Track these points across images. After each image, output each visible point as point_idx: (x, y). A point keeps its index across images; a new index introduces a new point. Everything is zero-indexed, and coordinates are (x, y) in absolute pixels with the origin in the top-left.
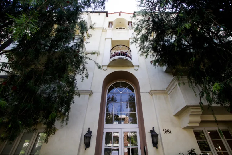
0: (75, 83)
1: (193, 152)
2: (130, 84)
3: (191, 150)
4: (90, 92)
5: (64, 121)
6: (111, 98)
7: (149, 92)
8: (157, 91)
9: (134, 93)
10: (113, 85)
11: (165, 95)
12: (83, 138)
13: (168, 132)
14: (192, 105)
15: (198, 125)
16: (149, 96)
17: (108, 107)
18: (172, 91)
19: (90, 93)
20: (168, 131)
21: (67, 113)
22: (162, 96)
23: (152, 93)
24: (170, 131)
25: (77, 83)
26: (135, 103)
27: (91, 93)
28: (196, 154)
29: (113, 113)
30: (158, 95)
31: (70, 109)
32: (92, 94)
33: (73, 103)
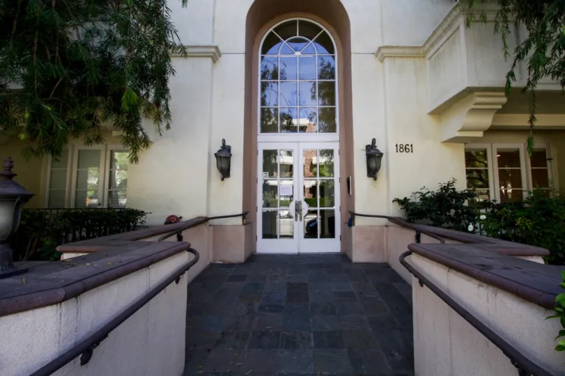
0: (165, 13)
1: (450, 187)
2: (325, 29)
3: (448, 184)
4: (213, 50)
5: (161, 121)
6: (271, 72)
7: (375, 50)
8: (397, 47)
9: (333, 57)
10: (275, 29)
11: (417, 60)
12: (214, 160)
13: (406, 149)
14: (483, 85)
15: (480, 134)
16: (373, 62)
17: (265, 96)
18: (439, 49)
19: (214, 53)
20: (407, 147)
21: (163, 102)
22: (409, 63)
23: (382, 55)
24: (410, 147)
25: (170, 13)
26: (333, 84)
27: (217, 55)
28: (456, 190)
29: (279, 107)
30: (398, 61)
31: (167, 91)
32: (220, 56)
33: (173, 73)
